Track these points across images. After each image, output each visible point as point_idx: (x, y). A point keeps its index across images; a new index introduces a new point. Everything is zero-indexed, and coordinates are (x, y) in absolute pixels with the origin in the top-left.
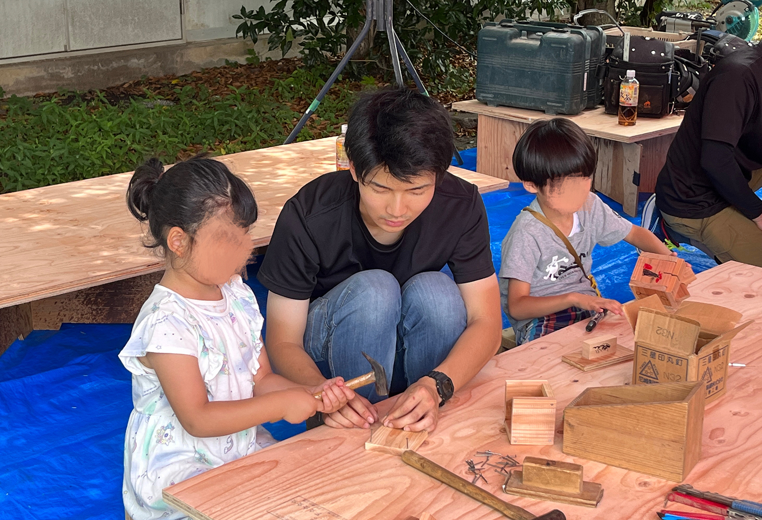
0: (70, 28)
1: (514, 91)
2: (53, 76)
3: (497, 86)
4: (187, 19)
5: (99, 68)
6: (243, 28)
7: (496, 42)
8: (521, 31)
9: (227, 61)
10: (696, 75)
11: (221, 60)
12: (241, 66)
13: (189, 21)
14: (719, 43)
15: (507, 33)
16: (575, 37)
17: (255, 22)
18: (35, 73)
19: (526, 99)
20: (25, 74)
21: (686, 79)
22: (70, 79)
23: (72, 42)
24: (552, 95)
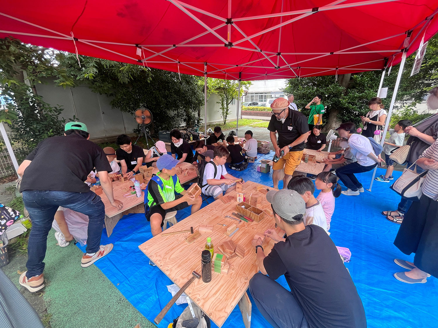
0: (106, 133)
2: (103, 140)
9: (133, 136)
13: (127, 131)
15: (162, 132)
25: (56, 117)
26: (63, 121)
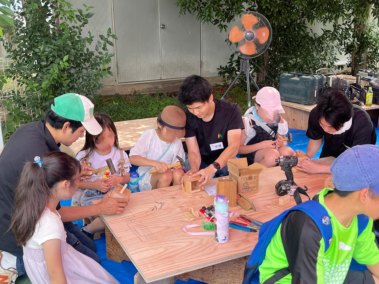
0: (162, 72)
1: (291, 96)
2: (156, 88)
3: (286, 94)
4: (203, 70)
5: (171, 85)
6: (220, 73)
7: (285, 79)
8: (295, 75)
9: (216, 84)
10: (358, 93)
11: (214, 83)
12: (221, 86)
13: (204, 70)
14: (371, 82)
15: (289, 76)
16: (311, 78)
17: (224, 71)
18: (149, 86)
19: (295, 99)
20: (146, 87)
21: (354, 94)
22: (161, 89)
23: (163, 77)
24: (303, 98)
25: (77, 30)
26: (88, 39)
